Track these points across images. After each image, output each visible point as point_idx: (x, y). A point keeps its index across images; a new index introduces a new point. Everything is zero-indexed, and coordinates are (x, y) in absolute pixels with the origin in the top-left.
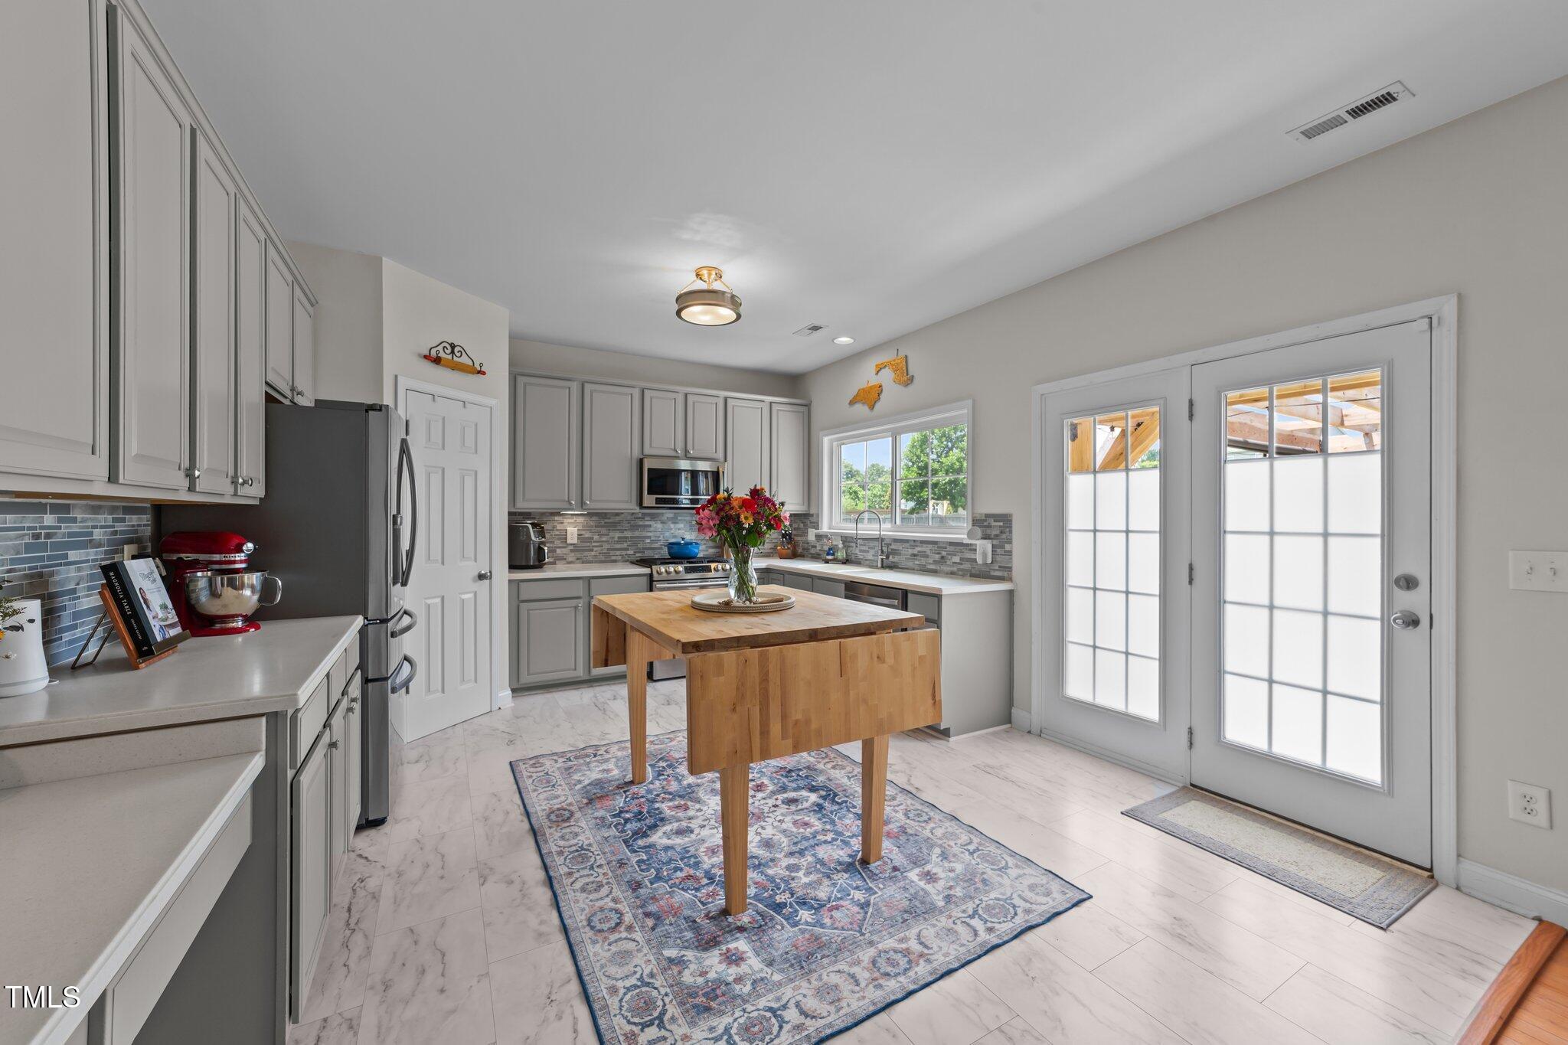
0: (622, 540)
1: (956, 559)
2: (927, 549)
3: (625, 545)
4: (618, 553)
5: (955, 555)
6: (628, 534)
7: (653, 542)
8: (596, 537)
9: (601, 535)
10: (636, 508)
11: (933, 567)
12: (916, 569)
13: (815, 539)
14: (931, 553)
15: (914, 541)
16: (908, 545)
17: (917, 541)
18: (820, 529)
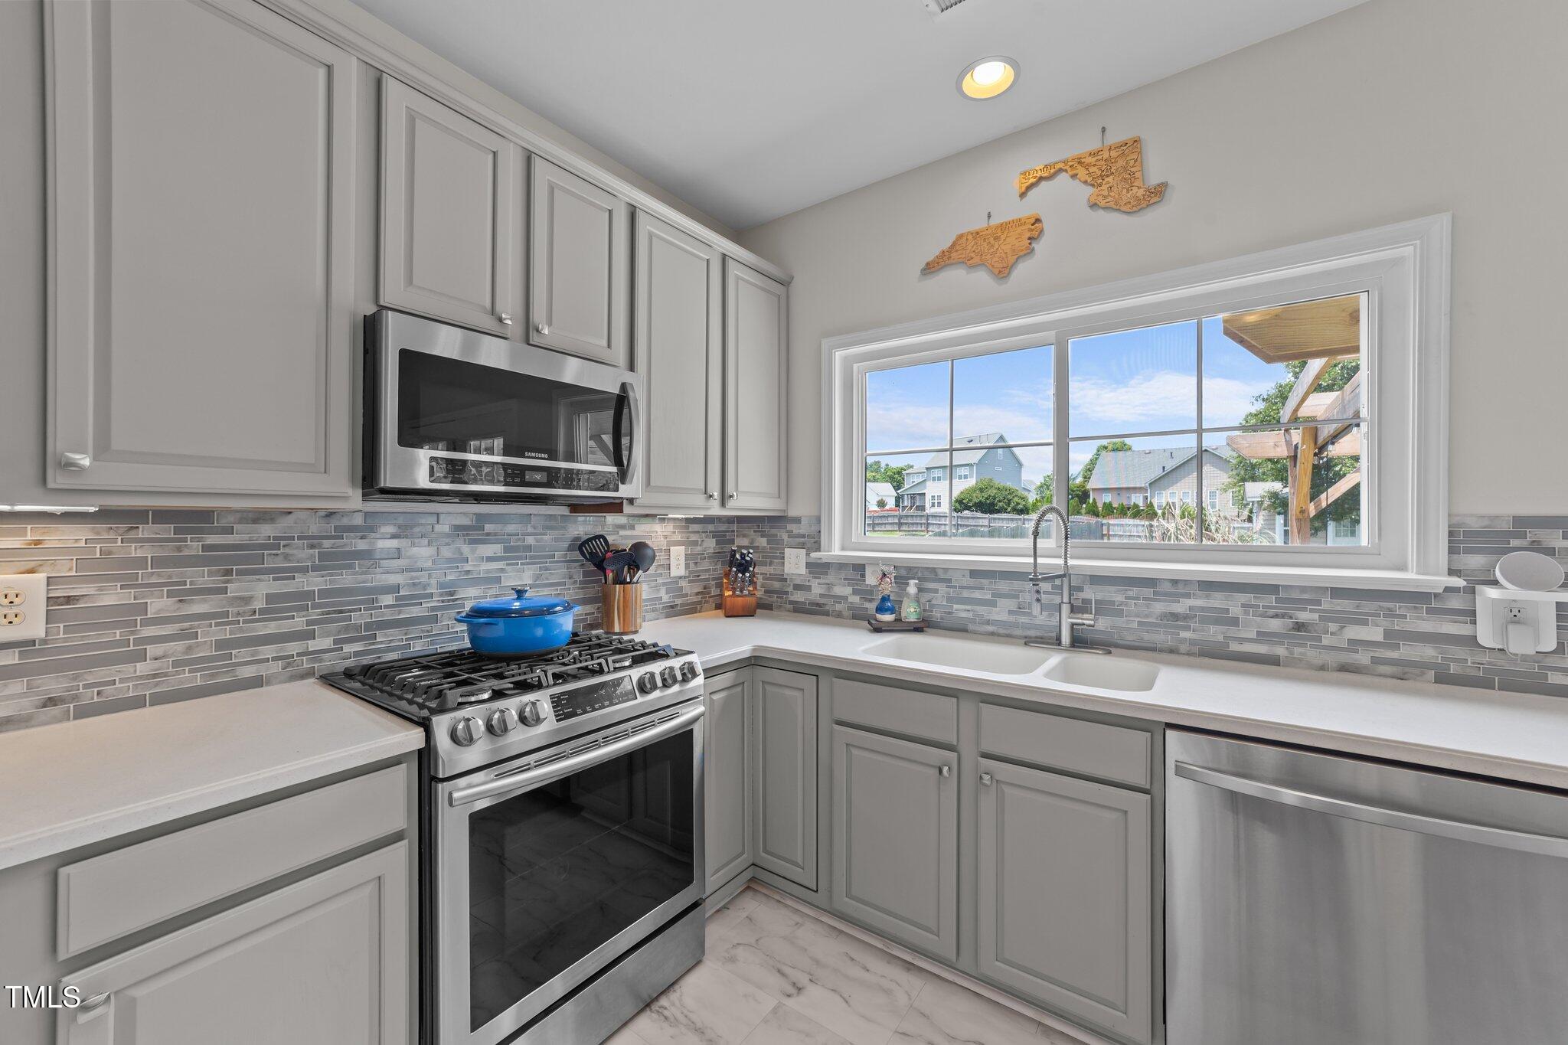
0: (277, 608)
1: (1375, 634)
2: (1235, 605)
3: (299, 622)
4: (268, 651)
5: (1364, 623)
6: (313, 582)
7: (403, 602)
8: (159, 604)
9: (182, 595)
10: (350, 492)
11: (1261, 649)
12: (1183, 648)
13: (810, 572)
14: (1246, 613)
15: (1175, 582)
16: (1148, 592)
17: (1186, 582)
18: (820, 551)
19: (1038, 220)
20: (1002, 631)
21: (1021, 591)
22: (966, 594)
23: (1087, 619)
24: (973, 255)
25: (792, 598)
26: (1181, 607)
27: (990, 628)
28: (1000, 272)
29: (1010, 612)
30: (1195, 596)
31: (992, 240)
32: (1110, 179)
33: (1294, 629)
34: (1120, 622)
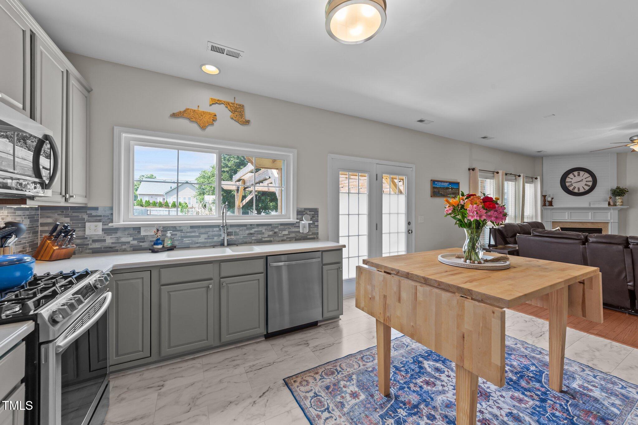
1: (286, 232)
2: (263, 229)
5: (285, 230)
11: (268, 239)
12: (253, 242)
13: (105, 233)
14: (266, 231)
15: (251, 225)
16: (245, 228)
17: (254, 225)
18: (112, 223)
19: (215, 115)
20: (202, 245)
21: (209, 231)
22: (188, 234)
23: (233, 237)
24: (193, 118)
25: (90, 247)
26: (252, 231)
27: (198, 245)
28: (203, 127)
29: (205, 239)
30: (256, 228)
31: (200, 115)
32: (237, 113)
33: (274, 234)
34: (238, 237)
